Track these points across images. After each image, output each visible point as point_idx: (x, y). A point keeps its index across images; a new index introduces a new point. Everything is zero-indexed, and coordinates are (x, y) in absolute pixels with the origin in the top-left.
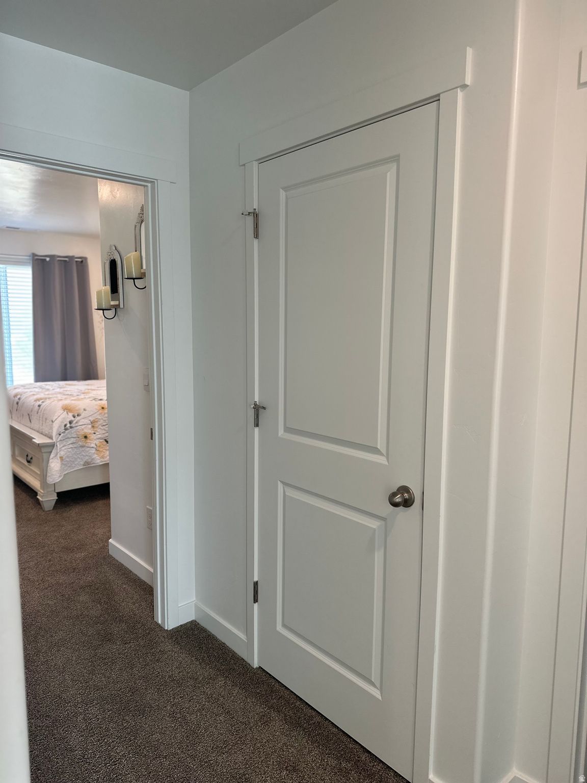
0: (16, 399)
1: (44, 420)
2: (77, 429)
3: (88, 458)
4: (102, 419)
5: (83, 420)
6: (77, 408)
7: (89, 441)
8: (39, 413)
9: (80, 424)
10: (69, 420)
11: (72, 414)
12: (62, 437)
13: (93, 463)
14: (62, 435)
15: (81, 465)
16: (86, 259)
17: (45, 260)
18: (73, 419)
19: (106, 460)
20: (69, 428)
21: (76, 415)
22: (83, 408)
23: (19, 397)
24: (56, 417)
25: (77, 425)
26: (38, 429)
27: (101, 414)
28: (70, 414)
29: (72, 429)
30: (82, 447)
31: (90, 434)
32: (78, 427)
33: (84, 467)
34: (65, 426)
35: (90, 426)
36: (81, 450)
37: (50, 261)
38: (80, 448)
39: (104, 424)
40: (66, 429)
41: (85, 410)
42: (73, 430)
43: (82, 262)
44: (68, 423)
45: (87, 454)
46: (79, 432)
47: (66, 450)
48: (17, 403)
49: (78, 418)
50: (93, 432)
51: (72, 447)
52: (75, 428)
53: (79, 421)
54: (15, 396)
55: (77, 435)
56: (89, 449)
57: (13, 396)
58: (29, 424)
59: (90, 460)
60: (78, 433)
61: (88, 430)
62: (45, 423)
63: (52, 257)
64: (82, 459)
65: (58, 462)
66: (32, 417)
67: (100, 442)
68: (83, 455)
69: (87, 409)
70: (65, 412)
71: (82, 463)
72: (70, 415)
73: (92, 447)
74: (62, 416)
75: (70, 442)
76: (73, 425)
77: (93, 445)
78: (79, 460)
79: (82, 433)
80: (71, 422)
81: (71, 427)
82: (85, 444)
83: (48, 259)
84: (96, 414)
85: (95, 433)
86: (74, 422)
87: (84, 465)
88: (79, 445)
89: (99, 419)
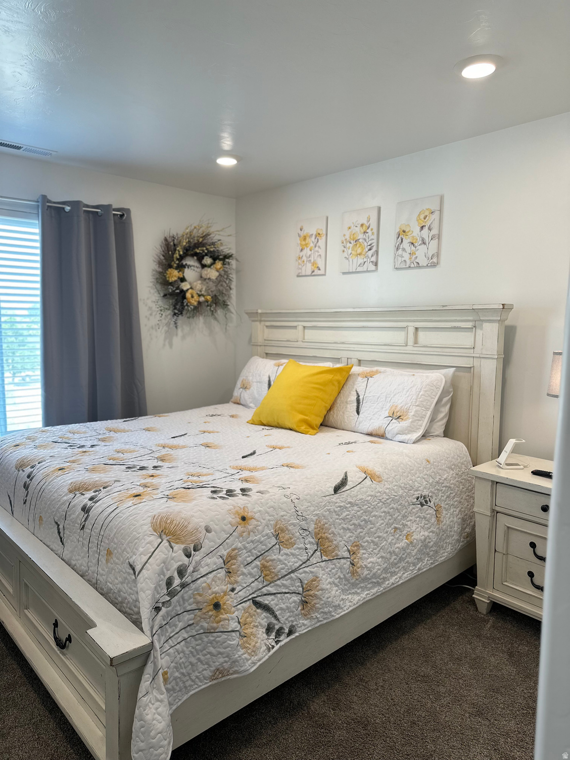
0: (23, 475)
1: (104, 552)
2: (197, 589)
3: (222, 660)
4: (245, 548)
5: (208, 560)
6: (190, 527)
7: (225, 616)
8: (87, 530)
9: (203, 571)
10: (176, 565)
11: (183, 546)
12: (164, 618)
13: (236, 672)
14: (164, 610)
15: (205, 678)
16: (128, 211)
17: (64, 208)
18: (186, 560)
19: (260, 655)
20: (179, 588)
21: (192, 546)
22: (203, 524)
23: (28, 470)
24: (145, 558)
25: (196, 575)
26: (84, 568)
27: (241, 535)
28: (176, 547)
29: (186, 589)
30: (208, 632)
31: (225, 593)
32: (199, 581)
33: (215, 682)
34: (169, 583)
35: (222, 573)
36: (206, 640)
37: (70, 211)
38: (203, 636)
39: (249, 560)
40: (172, 594)
41: (208, 530)
42: (187, 593)
43: (122, 216)
44: (176, 575)
45: (222, 650)
46: (200, 595)
47: (171, 650)
48: (26, 487)
49: (197, 556)
50: (230, 587)
51: (186, 636)
52: (193, 586)
53: (198, 563)
54: (21, 466)
55: (198, 603)
56: (224, 636)
57: (14, 463)
58: (57, 545)
59: (226, 666)
60: (199, 598)
61: (218, 586)
62: (107, 561)
63: (76, 204)
64: (207, 663)
65: (161, 701)
66: (67, 532)
67: (246, 610)
68: (210, 653)
69: (212, 526)
70: (165, 543)
71: (207, 673)
72: (179, 548)
73: (233, 631)
74: (160, 555)
75: (180, 625)
76: (187, 579)
77: (234, 625)
78: (201, 667)
79: (209, 596)
80: (181, 572)
81: (183, 586)
82: (215, 625)
83: (68, 208)
84: (231, 538)
85: (233, 590)
86: (190, 569)
87: (212, 678)
88: (202, 627)
89: (240, 549)
